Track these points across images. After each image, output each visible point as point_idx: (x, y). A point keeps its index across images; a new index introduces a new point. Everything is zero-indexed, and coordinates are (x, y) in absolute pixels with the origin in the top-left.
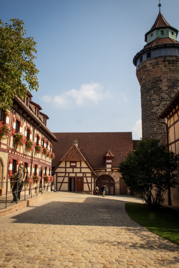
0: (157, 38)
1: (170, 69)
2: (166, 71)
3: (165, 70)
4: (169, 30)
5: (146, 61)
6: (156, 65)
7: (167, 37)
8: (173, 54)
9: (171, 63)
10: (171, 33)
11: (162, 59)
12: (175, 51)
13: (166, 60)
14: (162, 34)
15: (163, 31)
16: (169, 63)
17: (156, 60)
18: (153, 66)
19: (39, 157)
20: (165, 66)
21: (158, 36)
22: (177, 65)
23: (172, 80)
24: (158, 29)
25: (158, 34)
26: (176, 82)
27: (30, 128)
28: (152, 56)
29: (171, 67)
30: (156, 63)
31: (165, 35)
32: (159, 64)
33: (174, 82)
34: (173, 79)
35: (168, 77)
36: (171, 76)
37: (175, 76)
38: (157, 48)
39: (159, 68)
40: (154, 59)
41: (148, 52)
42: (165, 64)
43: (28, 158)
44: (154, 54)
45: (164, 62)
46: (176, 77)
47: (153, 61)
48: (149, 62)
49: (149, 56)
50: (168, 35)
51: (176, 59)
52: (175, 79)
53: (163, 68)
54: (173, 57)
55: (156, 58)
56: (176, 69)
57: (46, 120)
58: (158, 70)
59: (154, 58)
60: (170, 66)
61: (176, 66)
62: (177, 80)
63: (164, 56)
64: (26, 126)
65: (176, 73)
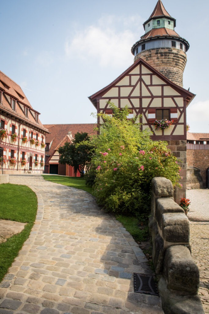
0: (153, 28)
1: (162, 61)
2: (158, 64)
3: (157, 62)
4: (165, 19)
5: (141, 53)
6: (149, 57)
7: (163, 27)
8: (166, 46)
9: (164, 55)
10: (168, 23)
11: (155, 51)
12: (168, 42)
13: (159, 52)
14: (158, 24)
15: (159, 21)
16: (162, 56)
17: (149, 52)
18: (146, 58)
19: (27, 146)
20: (158, 58)
21: (154, 26)
22: (170, 57)
23: (164, 72)
24: (154, 18)
25: (154, 24)
26: (169, 74)
27: (16, 124)
28: (146, 49)
29: (164, 59)
30: (149, 56)
31: (161, 25)
32: (152, 57)
33: (166, 74)
34: (166, 71)
35: (161, 69)
36: (163, 68)
37: (167, 68)
38: (151, 40)
39: (152, 61)
40: (148, 52)
41: (142, 44)
42: (158, 56)
43: (15, 146)
44: (148, 46)
45: (157, 55)
46: (169, 69)
47: (147, 53)
48: (143, 54)
49: (143, 48)
50: (164, 25)
51: (168, 51)
52: (167, 71)
53: (156, 60)
54: (166, 49)
55: (149, 51)
56: (168, 61)
57: (38, 115)
58: (151, 62)
59: (148, 50)
60: (162, 59)
61: (168, 58)
62: (170, 72)
63: (157, 49)
64: (11, 123)
65: (168, 65)
